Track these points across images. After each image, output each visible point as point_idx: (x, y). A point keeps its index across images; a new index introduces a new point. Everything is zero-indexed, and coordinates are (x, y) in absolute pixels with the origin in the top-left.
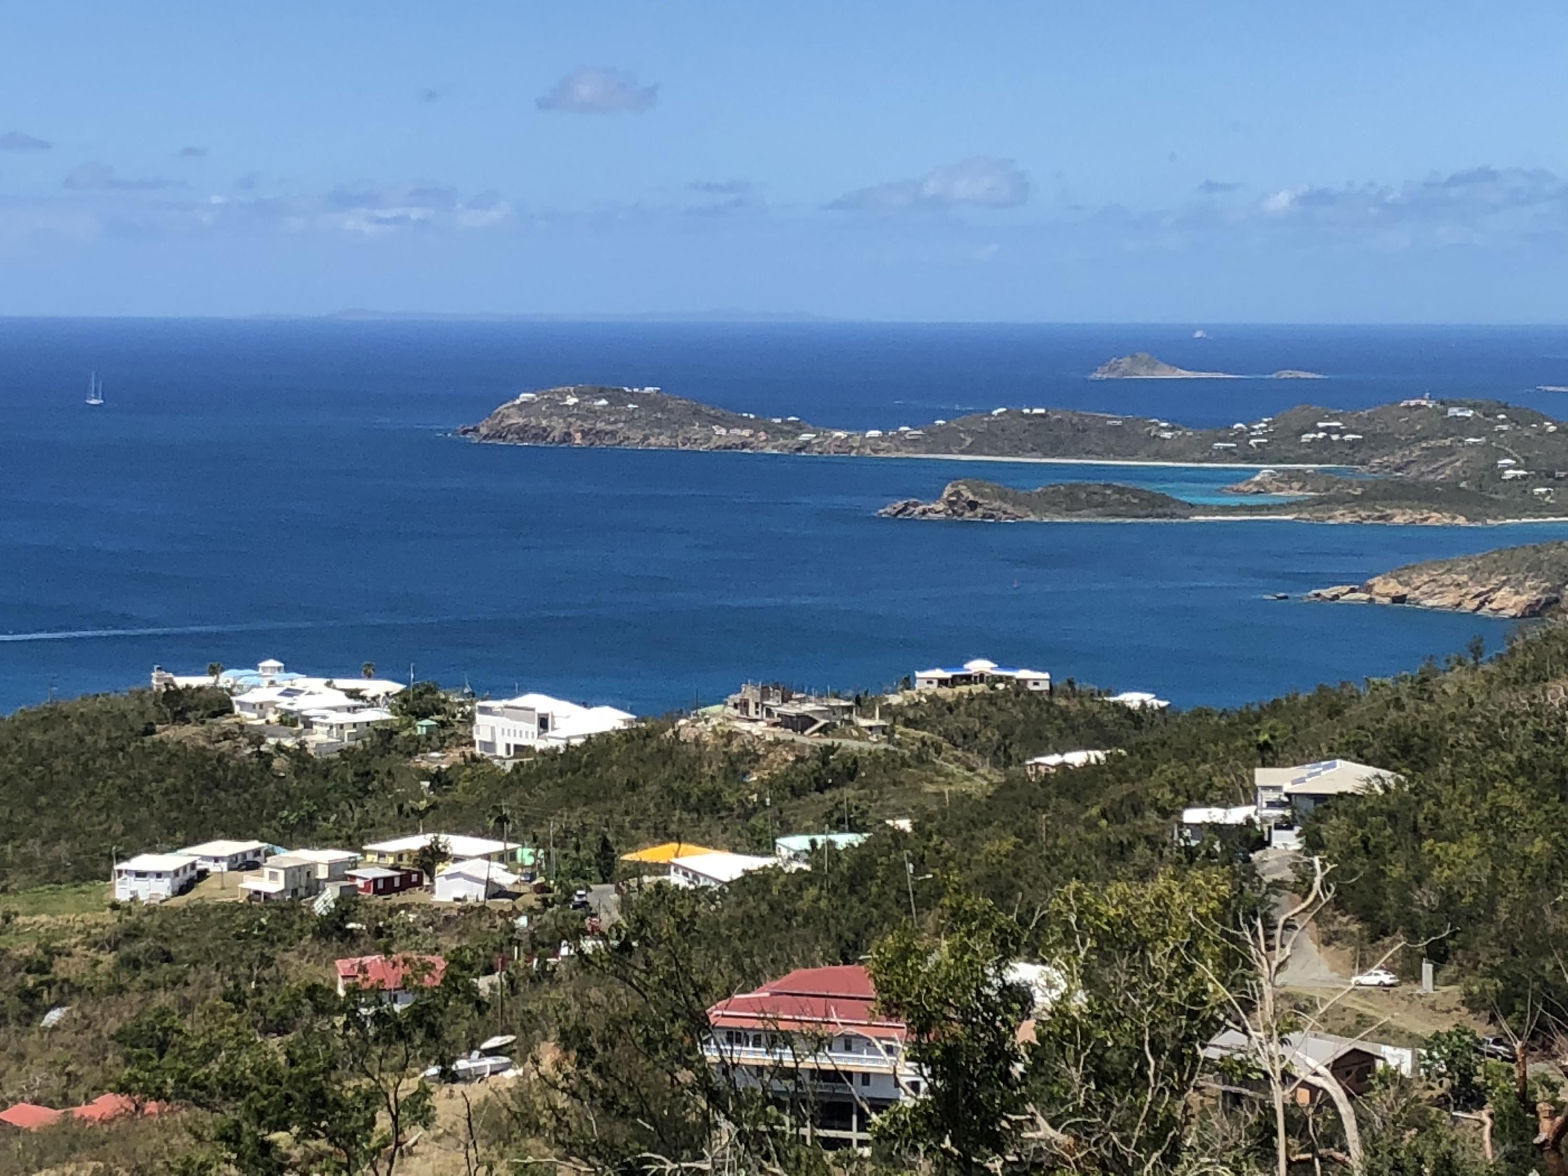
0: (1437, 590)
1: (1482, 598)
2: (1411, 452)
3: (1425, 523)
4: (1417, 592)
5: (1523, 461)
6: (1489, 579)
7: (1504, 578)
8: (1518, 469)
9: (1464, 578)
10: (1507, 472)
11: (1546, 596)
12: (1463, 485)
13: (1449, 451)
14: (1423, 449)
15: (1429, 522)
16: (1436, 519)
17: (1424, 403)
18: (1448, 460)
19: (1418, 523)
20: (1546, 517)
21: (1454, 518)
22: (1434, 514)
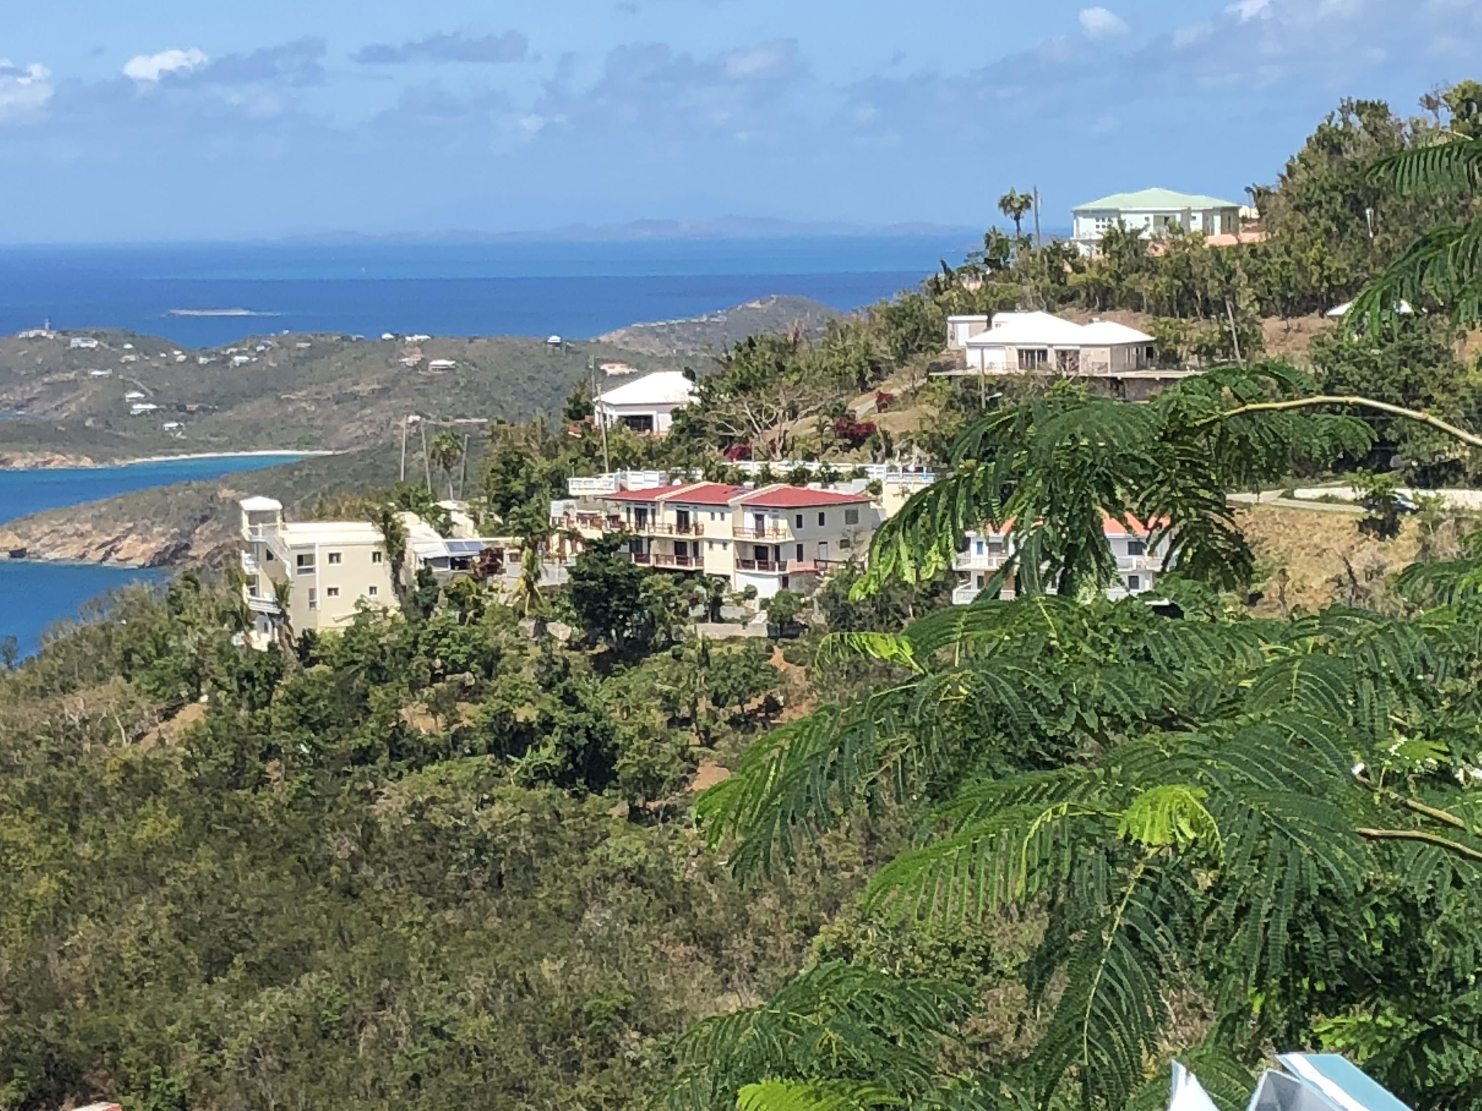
0: (59, 542)
1: (108, 548)
2: (32, 389)
3: (48, 467)
4: (38, 545)
5: (151, 393)
6: (113, 527)
7: (130, 525)
8: (147, 402)
9: (88, 527)
10: (135, 407)
11: (175, 542)
12: (89, 423)
13: (73, 385)
14: (44, 384)
15: (52, 466)
16: (59, 461)
17: (44, 334)
18: (73, 395)
19: (40, 467)
20: (177, 455)
21: (79, 459)
22: (57, 456)
